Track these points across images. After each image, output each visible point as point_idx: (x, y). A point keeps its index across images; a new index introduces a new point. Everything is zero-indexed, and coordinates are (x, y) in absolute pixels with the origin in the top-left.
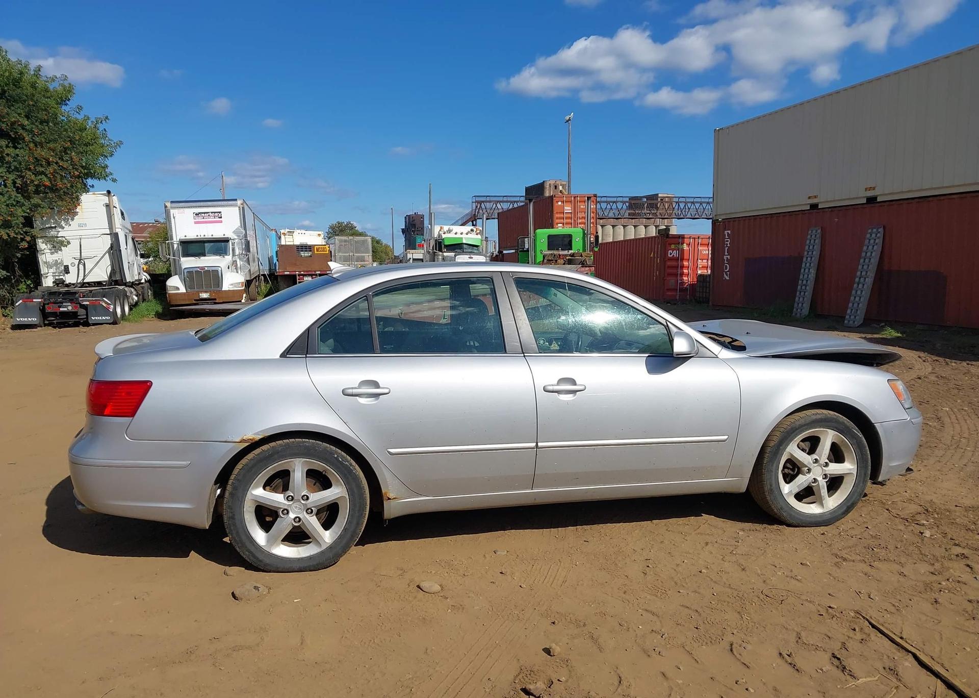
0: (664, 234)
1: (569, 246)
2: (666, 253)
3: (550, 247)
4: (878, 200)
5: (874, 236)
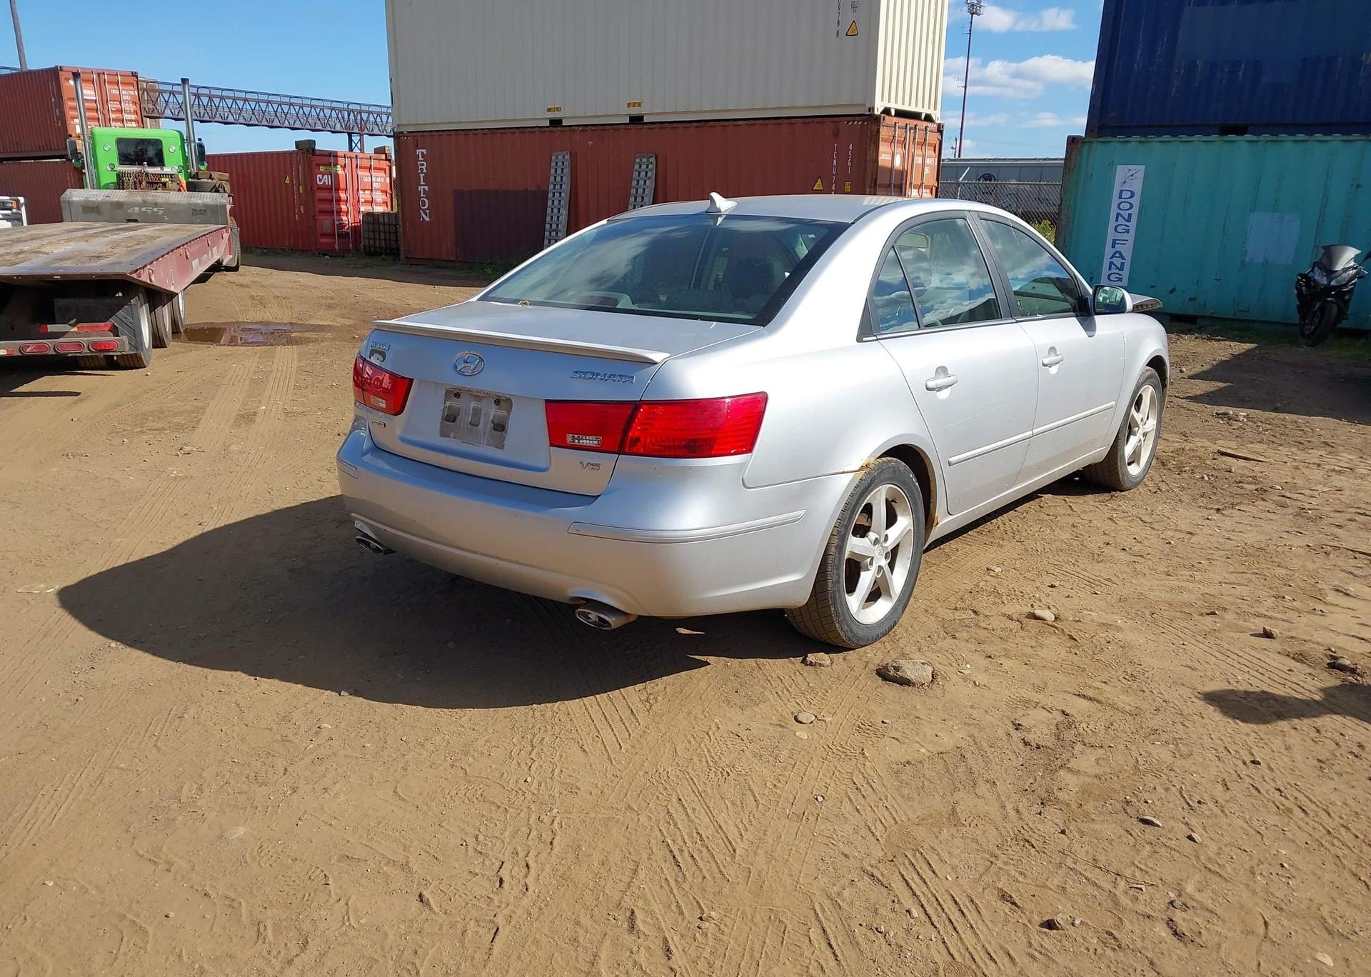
0: (306, 149)
1: (159, 160)
2: (313, 180)
3: (125, 159)
4: (645, 121)
5: (644, 167)
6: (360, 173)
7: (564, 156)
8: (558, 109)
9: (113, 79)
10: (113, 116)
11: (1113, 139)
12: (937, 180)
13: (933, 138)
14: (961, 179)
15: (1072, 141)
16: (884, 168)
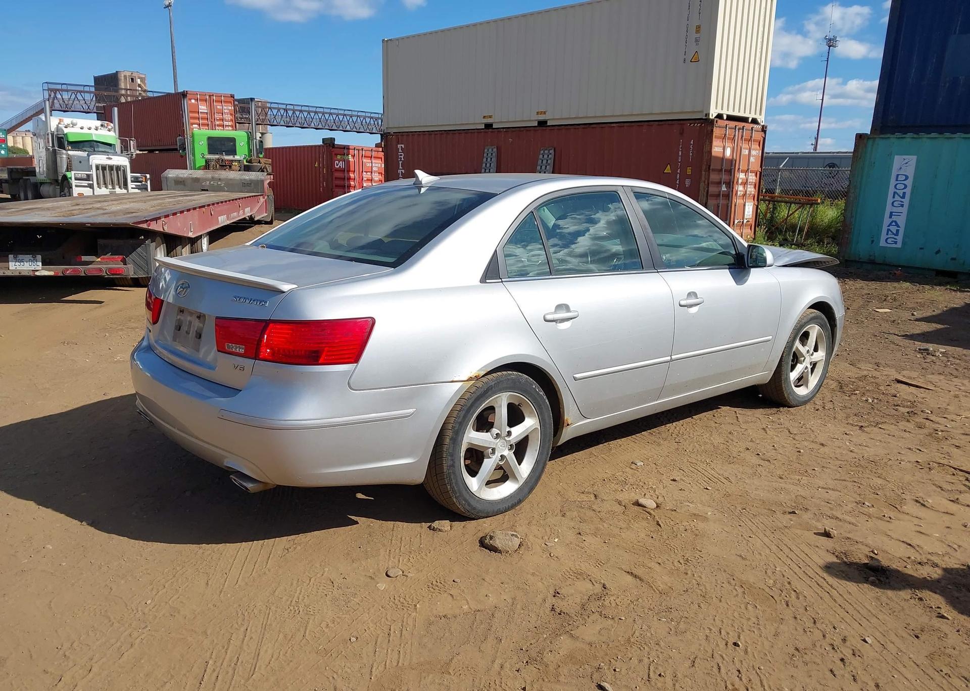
0: (329, 143)
1: (233, 152)
2: (332, 164)
3: (211, 152)
4: (548, 124)
5: (546, 156)
6: (364, 160)
7: (492, 149)
8: (490, 117)
9: (218, 99)
10: (217, 123)
11: (892, 136)
12: (761, 167)
13: (757, 136)
14: (781, 166)
15: (860, 137)
16: (716, 158)
